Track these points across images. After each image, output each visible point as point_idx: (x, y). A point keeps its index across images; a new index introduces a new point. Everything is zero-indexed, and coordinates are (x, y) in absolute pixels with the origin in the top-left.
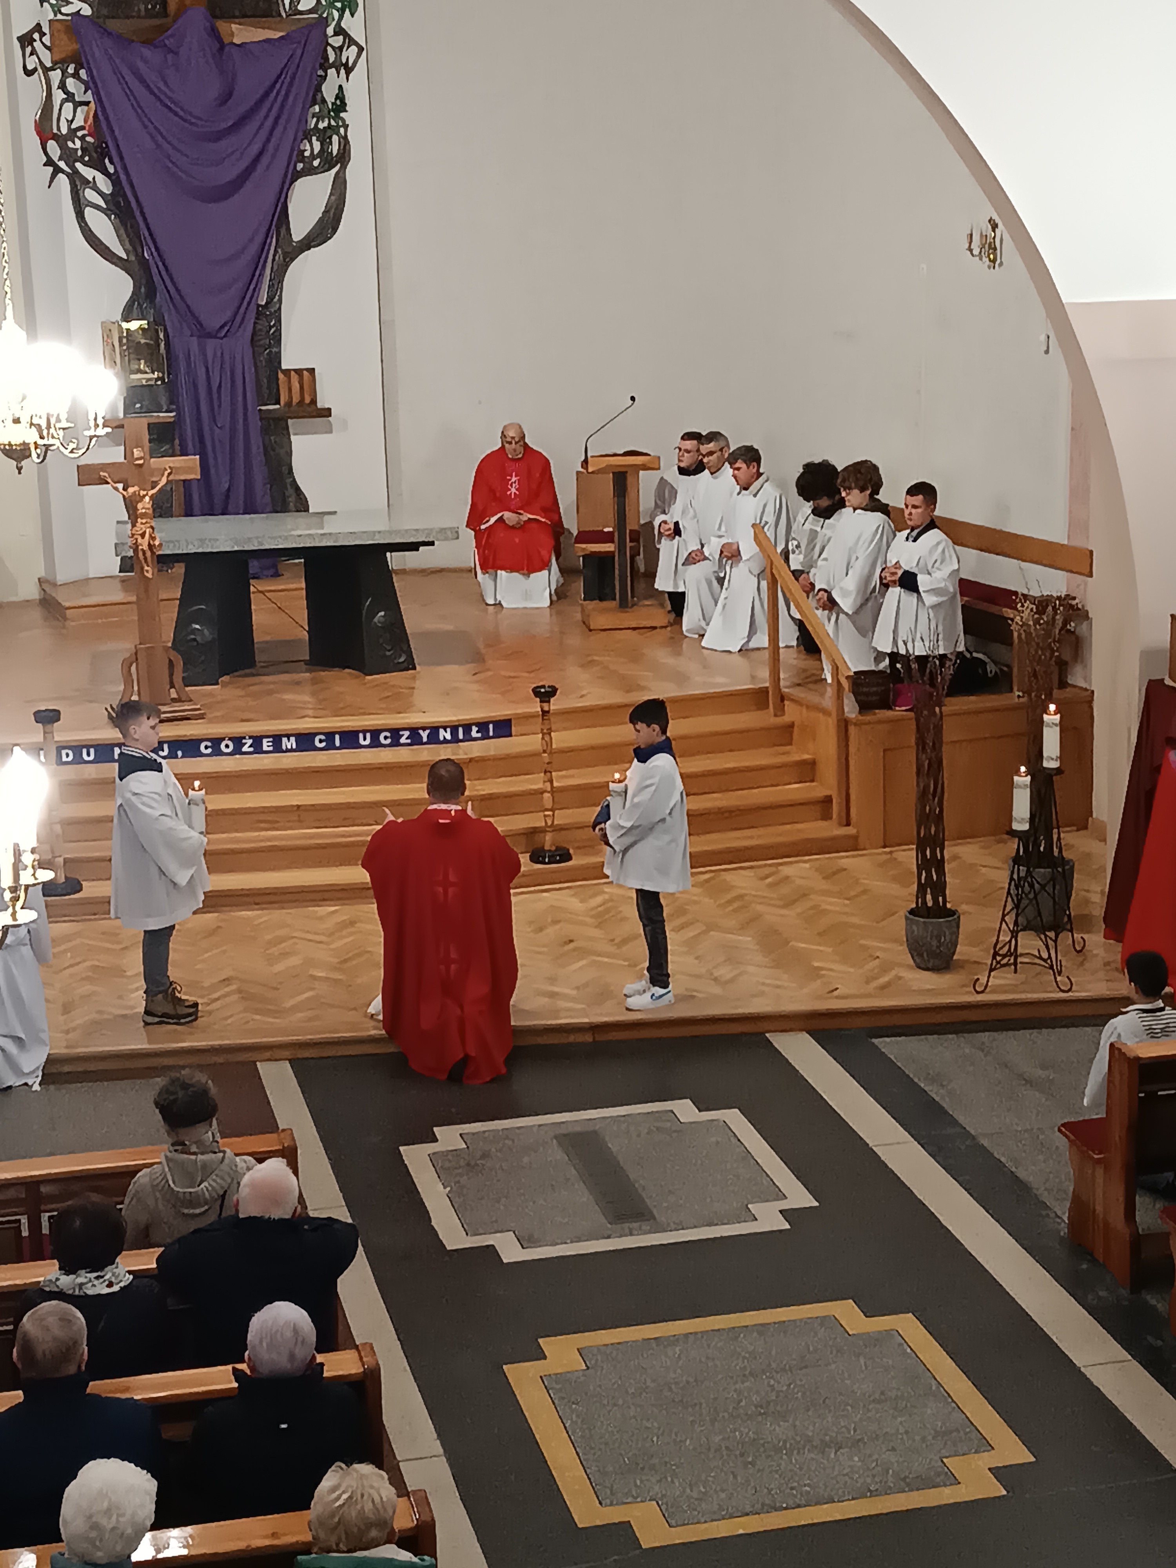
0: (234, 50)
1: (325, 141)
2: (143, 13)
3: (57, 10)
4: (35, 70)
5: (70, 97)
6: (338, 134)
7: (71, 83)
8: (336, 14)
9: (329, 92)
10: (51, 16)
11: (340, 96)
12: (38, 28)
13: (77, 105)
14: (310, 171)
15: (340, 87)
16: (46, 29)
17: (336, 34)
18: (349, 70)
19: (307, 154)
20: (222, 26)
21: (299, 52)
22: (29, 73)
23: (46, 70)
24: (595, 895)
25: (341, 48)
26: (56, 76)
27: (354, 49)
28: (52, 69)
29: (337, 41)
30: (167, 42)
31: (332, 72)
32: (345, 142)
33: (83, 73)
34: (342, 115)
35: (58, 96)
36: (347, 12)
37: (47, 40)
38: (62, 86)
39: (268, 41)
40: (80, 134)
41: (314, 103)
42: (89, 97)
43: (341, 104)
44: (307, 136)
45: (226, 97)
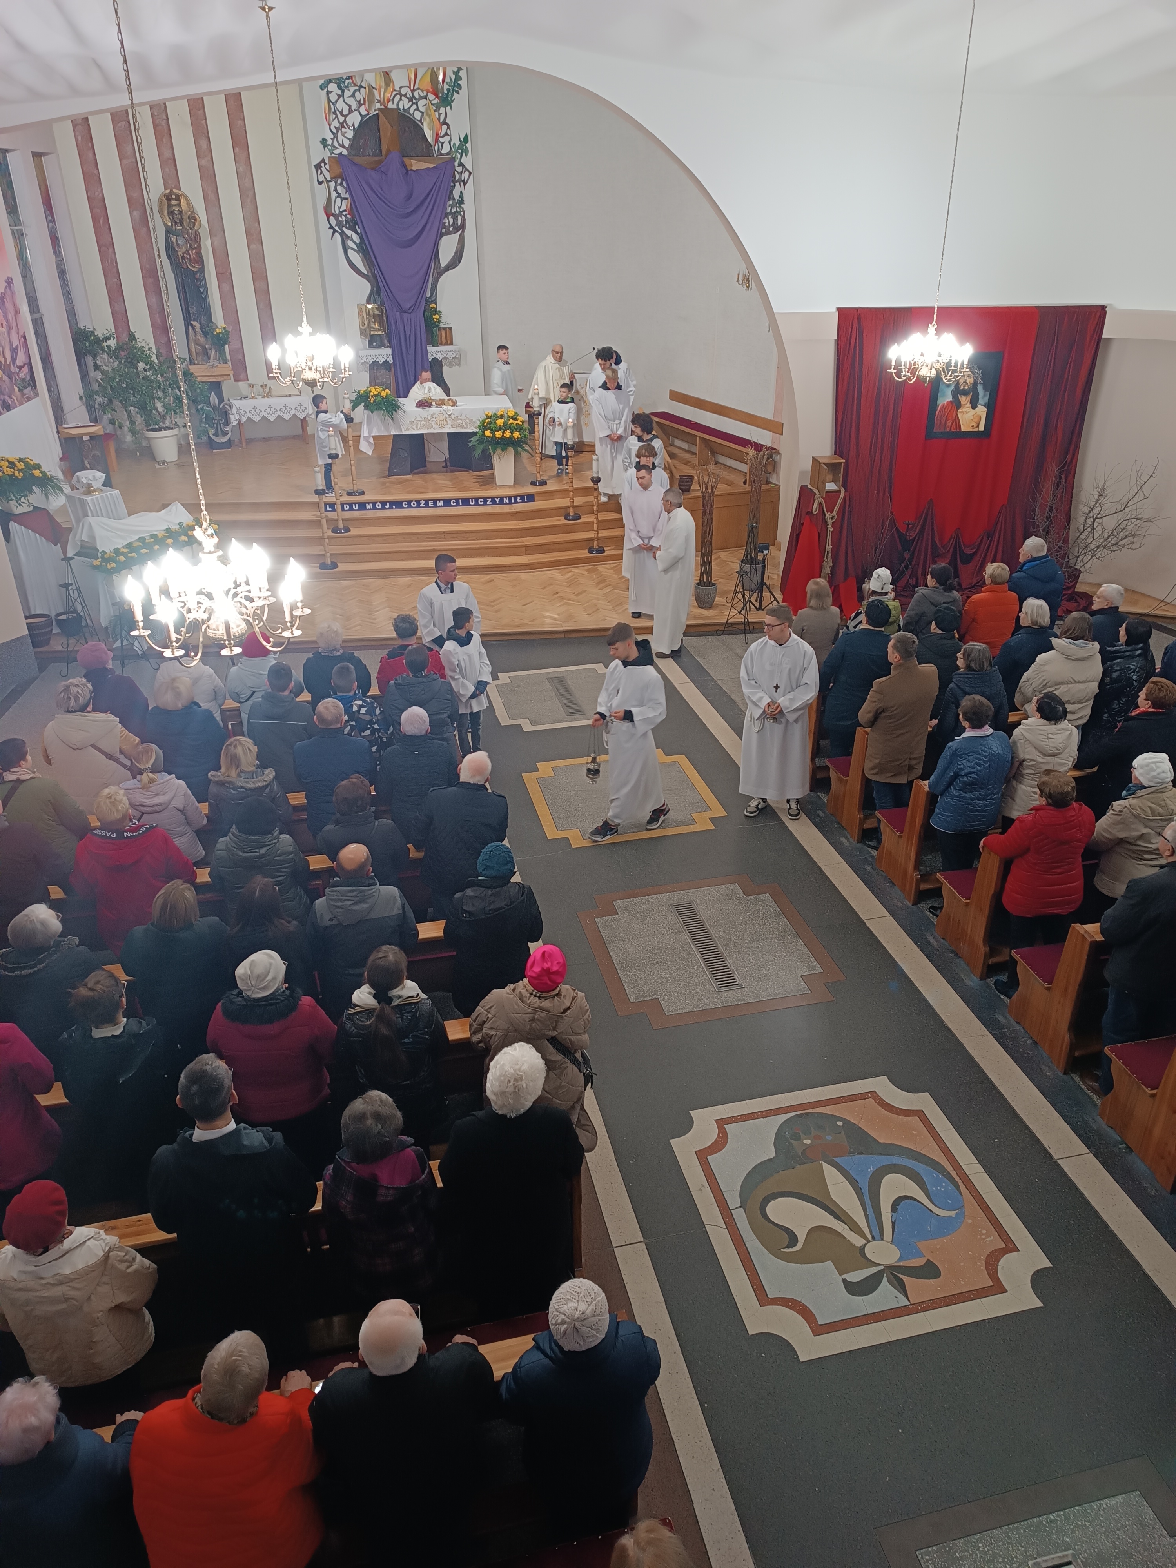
0: (412, 172)
1: (455, 219)
2: (371, 154)
3: (332, 153)
4: (323, 182)
5: (339, 195)
6: (460, 215)
7: (339, 188)
8: (459, 156)
9: (456, 194)
10: (329, 155)
11: (461, 196)
12: (323, 161)
13: (343, 199)
14: (448, 233)
15: (461, 192)
16: (327, 161)
17: (459, 166)
18: (465, 184)
19: (447, 224)
20: (406, 160)
21: (442, 175)
22: (320, 183)
23: (328, 182)
24: (568, 573)
25: (461, 173)
26: (332, 184)
27: (467, 173)
28: (330, 181)
29: (459, 169)
30: (382, 169)
31: (457, 184)
32: (463, 218)
33: (344, 183)
34: (462, 205)
35: (334, 194)
36: (464, 154)
37: (327, 167)
38: (336, 190)
39: (428, 169)
40: (344, 213)
41: (449, 200)
42: (347, 195)
43: (461, 201)
44: (446, 215)
45: (409, 197)
